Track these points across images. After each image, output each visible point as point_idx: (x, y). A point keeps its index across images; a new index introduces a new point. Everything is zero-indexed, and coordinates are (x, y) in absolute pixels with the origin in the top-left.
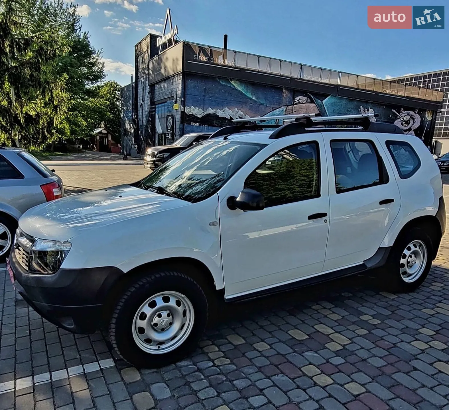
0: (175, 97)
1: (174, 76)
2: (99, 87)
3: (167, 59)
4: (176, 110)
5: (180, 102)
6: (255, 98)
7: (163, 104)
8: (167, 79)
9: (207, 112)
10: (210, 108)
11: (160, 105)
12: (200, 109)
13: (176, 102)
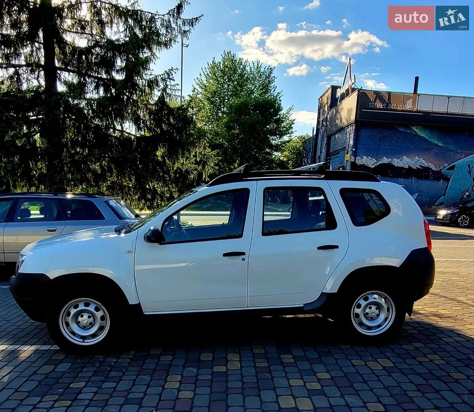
0: (347, 148)
1: (348, 126)
3: (342, 108)
4: (347, 160)
5: (350, 153)
6: (442, 143)
7: (337, 155)
8: (342, 129)
9: (381, 162)
10: (385, 157)
11: (334, 156)
12: (374, 159)
13: (347, 153)
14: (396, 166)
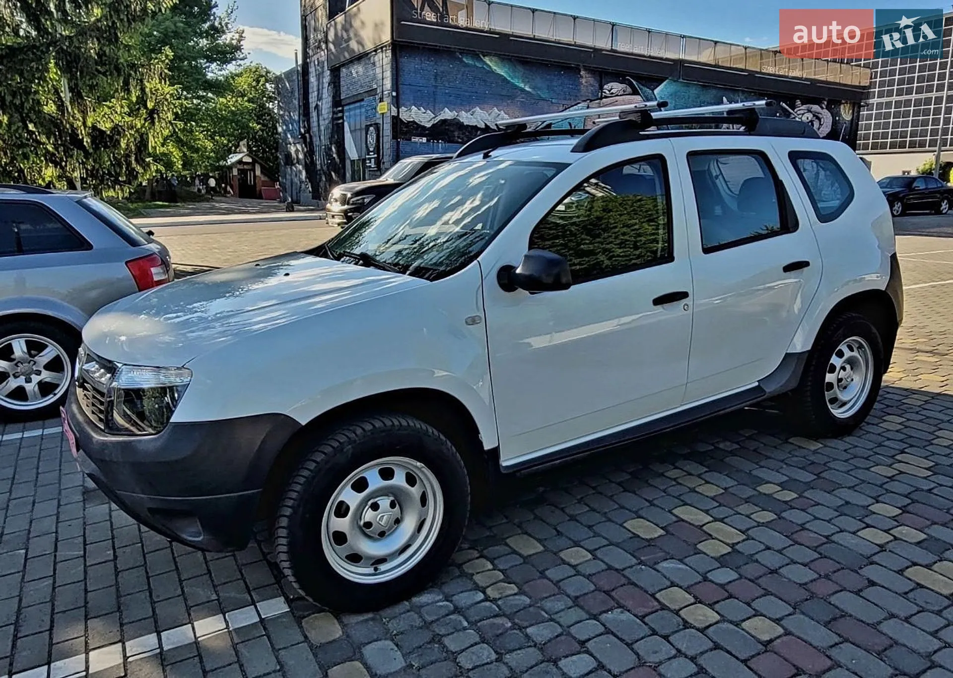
0: (379, 91)
1: (376, 51)
2: (233, 76)
4: (383, 114)
5: (387, 101)
6: (530, 88)
7: (358, 104)
8: (362, 57)
9: (442, 117)
10: (446, 109)
11: (352, 106)
12: (429, 112)
13: (381, 100)
14: (465, 124)
